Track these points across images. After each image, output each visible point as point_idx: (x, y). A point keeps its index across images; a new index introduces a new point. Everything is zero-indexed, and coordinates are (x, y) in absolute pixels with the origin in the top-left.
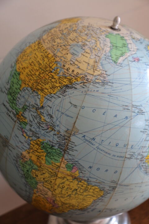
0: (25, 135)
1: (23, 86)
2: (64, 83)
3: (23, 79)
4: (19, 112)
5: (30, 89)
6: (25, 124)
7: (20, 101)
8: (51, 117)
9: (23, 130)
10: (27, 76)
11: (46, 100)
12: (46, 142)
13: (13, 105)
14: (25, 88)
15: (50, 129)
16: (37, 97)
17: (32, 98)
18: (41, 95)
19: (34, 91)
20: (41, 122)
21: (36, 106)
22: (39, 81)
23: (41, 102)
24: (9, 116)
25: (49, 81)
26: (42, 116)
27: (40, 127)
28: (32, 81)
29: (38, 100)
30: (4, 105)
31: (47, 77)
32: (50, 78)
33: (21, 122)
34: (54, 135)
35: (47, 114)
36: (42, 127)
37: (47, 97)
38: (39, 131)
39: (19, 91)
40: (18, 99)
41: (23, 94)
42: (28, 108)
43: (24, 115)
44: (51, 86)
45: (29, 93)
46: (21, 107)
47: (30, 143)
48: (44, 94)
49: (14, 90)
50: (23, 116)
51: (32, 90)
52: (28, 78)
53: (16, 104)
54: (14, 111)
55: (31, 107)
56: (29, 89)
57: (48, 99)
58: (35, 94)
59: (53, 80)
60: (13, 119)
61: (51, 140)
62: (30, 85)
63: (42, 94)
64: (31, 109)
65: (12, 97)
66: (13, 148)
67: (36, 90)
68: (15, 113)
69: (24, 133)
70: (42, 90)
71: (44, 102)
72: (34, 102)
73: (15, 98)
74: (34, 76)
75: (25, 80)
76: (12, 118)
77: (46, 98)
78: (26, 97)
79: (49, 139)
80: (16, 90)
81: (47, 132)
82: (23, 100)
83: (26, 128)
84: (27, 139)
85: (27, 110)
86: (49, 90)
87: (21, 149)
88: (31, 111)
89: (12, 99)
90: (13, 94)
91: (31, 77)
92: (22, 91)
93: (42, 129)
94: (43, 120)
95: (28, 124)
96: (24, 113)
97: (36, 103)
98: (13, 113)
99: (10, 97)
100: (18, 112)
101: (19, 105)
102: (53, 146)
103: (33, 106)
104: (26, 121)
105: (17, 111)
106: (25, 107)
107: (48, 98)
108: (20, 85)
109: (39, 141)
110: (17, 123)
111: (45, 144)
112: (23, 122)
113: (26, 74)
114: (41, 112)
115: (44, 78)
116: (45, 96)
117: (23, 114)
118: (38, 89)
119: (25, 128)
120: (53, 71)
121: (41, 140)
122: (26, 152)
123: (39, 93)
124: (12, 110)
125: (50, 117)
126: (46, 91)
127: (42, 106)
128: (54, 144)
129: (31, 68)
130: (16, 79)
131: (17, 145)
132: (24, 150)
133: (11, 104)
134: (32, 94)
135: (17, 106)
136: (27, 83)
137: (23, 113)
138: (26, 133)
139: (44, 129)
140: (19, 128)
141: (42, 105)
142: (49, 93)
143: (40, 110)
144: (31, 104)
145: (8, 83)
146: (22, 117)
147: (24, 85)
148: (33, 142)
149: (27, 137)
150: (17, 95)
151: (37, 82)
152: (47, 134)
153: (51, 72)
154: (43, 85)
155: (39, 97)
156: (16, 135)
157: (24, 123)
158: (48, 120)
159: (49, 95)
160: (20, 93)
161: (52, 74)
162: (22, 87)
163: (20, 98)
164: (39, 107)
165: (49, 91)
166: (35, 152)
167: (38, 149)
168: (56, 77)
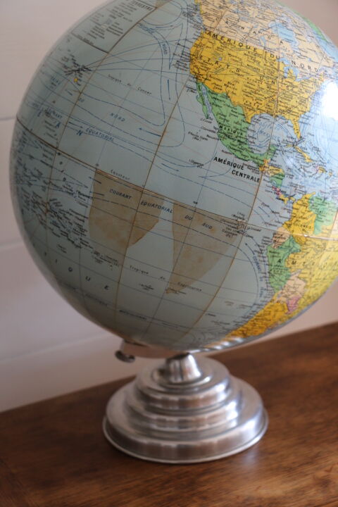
0: (282, 196)
1: (250, 114)
2: (312, 91)
3: (242, 103)
4: (263, 161)
5: (267, 115)
6: (281, 177)
7: (255, 141)
8: (318, 150)
9: (278, 189)
10: (247, 96)
11: (303, 125)
12: (316, 195)
13: (245, 153)
14: (257, 117)
15: (319, 171)
16: (286, 125)
17: (278, 129)
18: (292, 119)
19: (277, 116)
20: (306, 165)
21: (291, 140)
22: (276, 97)
23: (296, 132)
24: (241, 174)
25: (291, 92)
26: (305, 154)
27: (306, 173)
28: (264, 101)
29: (290, 130)
30: (220, 160)
31: (284, 87)
32: (290, 88)
33: (272, 176)
34: (326, 178)
35: (311, 147)
36: (308, 172)
37: (301, 120)
38: (305, 181)
39: (244, 125)
40: (251, 140)
41: (257, 127)
42: (279, 148)
43: (274, 163)
44: (298, 101)
45: (268, 124)
46: (263, 151)
47: (293, 208)
48: (295, 117)
49: (234, 127)
50: (272, 165)
51: (272, 115)
52: (252, 98)
53: (250, 150)
54: (251, 163)
55: (282, 144)
56: (265, 115)
57: (304, 123)
58: (281, 121)
59: (295, 90)
60: (252, 178)
61: (323, 189)
62: (264, 108)
63: (292, 117)
64: (285, 149)
65: (234, 140)
66: (258, 230)
67: (278, 114)
68: (255, 165)
69: (280, 193)
70: (289, 111)
71: (301, 130)
72: (285, 135)
73: (242, 140)
74: (261, 93)
75: (248, 103)
76: (248, 177)
77: (302, 122)
78: (267, 130)
79: (320, 188)
80: (238, 126)
81: (316, 179)
82: (261, 138)
83: (283, 184)
84: (286, 202)
85: (277, 152)
86: (300, 107)
87: (274, 225)
88: (286, 151)
89: (236, 143)
90: (234, 136)
91: (257, 96)
92: (254, 123)
93: (310, 176)
94: (307, 161)
95: (286, 176)
96: (274, 158)
97: (289, 135)
98: (249, 167)
99: (228, 141)
100: (260, 162)
101: (259, 149)
102: (325, 199)
103: (287, 143)
104: (281, 171)
105: (256, 161)
106: (273, 149)
107: (304, 120)
108: (244, 115)
109: (306, 198)
110: (262, 182)
111: (315, 199)
112: (276, 176)
113: (243, 93)
114: (301, 147)
115: (280, 90)
116: (298, 118)
117: (272, 162)
118: (283, 112)
119: (281, 185)
120: (286, 75)
121: (308, 196)
122: (285, 225)
123: (287, 117)
124: (246, 162)
125: (316, 152)
126: (296, 110)
127: (301, 137)
128: (326, 195)
129: (244, 80)
130: (223, 107)
131: (267, 220)
132: (280, 225)
133: (238, 153)
134: (277, 123)
135: (255, 152)
136: (255, 107)
137: (272, 160)
138: (284, 192)
139: (311, 174)
140: (270, 189)
141: (299, 135)
142: (300, 112)
143: (299, 145)
144: (281, 140)
145: (208, 120)
146: (271, 168)
147: (252, 112)
148: (297, 204)
149: (286, 199)
150: (244, 134)
151: (274, 100)
152: (317, 181)
153: (285, 78)
154: (287, 101)
155: (290, 123)
156: (263, 203)
157: (278, 176)
158: (315, 158)
159: (302, 116)
160: (251, 127)
161: (287, 80)
162: (250, 117)
163: (255, 136)
164: (297, 140)
165: (300, 109)
166: (300, 219)
167: (304, 213)
168: (296, 83)
